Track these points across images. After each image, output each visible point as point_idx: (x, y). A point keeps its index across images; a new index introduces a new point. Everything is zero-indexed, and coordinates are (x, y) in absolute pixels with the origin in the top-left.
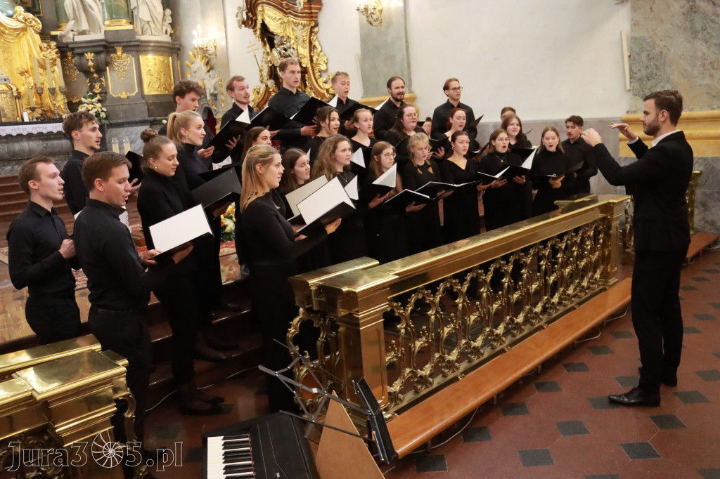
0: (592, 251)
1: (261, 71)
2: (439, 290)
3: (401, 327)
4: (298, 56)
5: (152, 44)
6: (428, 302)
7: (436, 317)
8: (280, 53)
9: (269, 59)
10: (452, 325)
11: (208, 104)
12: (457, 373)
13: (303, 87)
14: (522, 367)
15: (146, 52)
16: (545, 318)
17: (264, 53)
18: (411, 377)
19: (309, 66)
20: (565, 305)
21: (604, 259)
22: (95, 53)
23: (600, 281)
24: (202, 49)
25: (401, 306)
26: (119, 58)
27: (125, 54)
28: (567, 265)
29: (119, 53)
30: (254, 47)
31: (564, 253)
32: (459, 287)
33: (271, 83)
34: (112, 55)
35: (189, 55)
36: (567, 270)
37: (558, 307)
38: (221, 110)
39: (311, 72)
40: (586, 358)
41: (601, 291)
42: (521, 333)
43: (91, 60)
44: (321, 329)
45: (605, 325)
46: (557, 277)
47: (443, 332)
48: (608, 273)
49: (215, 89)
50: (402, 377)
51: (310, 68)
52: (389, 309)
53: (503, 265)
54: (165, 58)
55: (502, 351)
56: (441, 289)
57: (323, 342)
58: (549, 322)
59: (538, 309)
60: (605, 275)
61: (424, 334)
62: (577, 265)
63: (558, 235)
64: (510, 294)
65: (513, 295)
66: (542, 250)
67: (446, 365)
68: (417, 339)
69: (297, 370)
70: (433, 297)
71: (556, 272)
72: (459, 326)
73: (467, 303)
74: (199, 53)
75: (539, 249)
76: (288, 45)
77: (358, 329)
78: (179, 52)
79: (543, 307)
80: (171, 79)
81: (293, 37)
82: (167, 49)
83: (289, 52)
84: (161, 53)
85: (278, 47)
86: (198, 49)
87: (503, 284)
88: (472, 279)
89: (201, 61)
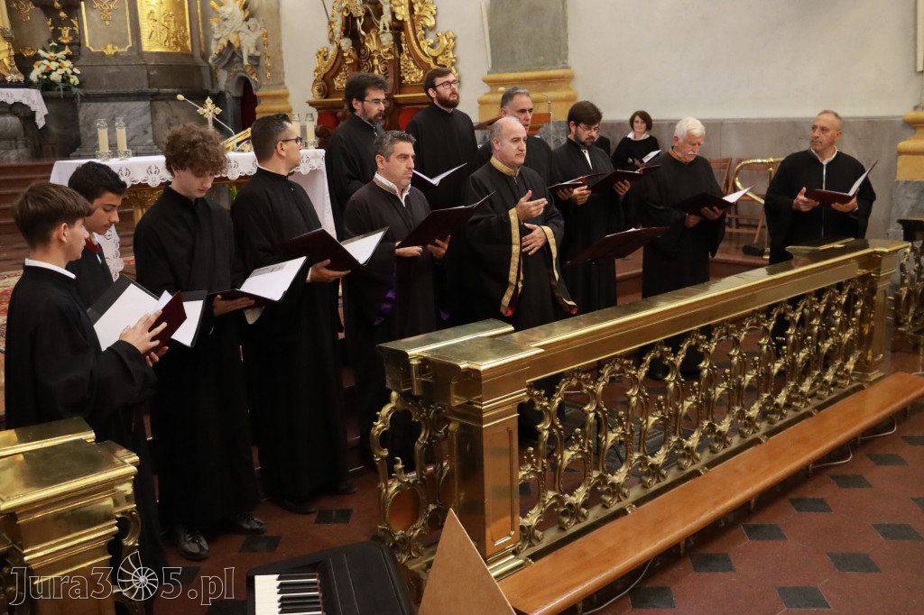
0: (844, 326)
1: (331, 23)
2: (603, 374)
3: (544, 426)
6: (585, 391)
7: (596, 416)
9: (344, 5)
10: (620, 429)
11: (245, 72)
12: (625, 503)
13: (397, 52)
14: (724, 499)
16: (763, 426)
18: (554, 505)
19: (407, 18)
20: (796, 410)
23: (853, 374)
25: (545, 395)
28: (802, 347)
31: (798, 327)
32: (634, 372)
33: (346, 44)
36: (802, 355)
37: (785, 412)
38: (265, 83)
39: (410, 28)
40: (825, 490)
41: (855, 390)
42: (725, 447)
44: (422, 423)
45: (859, 442)
46: (784, 365)
47: (606, 440)
48: (867, 362)
49: (257, 48)
50: (541, 504)
51: (409, 23)
52: (527, 399)
53: (702, 341)
55: (695, 474)
56: (606, 374)
57: (425, 445)
58: (769, 434)
59: (754, 411)
60: (862, 366)
61: (577, 440)
62: (818, 346)
63: (789, 299)
64: (710, 387)
65: (715, 389)
66: (764, 322)
67: (608, 489)
68: (567, 448)
69: (384, 486)
70: (594, 385)
71: (783, 357)
72: (631, 431)
73: (645, 397)
75: (758, 319)
77: (480, 426)
79: (762, 409)
80: (185, 29)
87: (700, 370)
88: (653, 360)
89: (235, 2)
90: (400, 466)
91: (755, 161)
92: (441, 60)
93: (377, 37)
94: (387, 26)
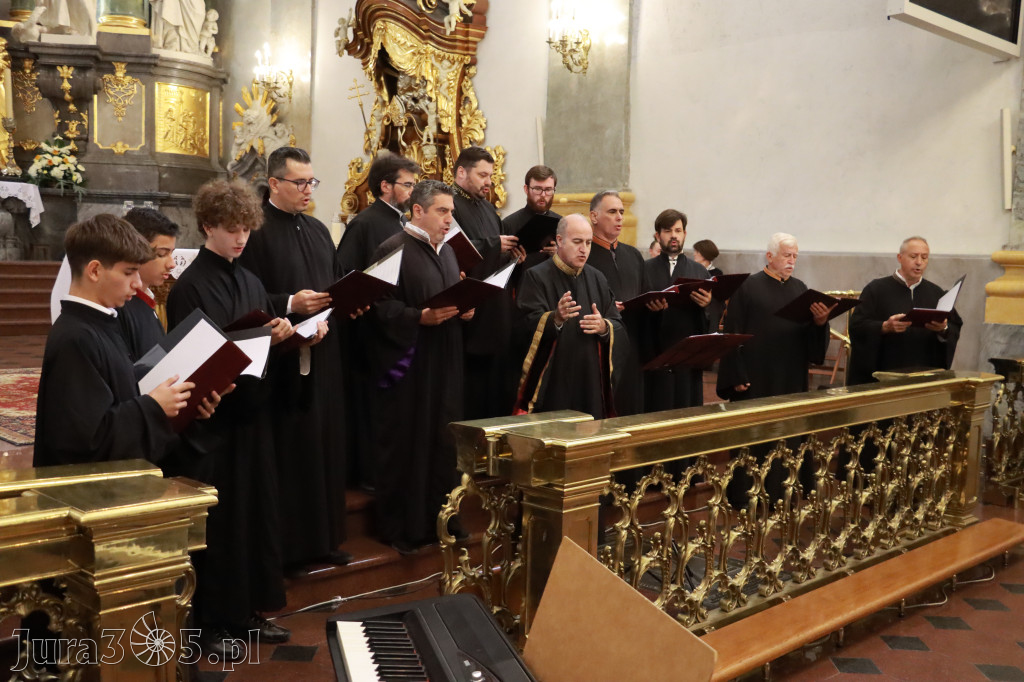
0: (936, 461)
1: (368, 132)
2: (685, 477)
3: (623, 524)
4: (437, 112)
5: (179, 67)
6: (666, 492)
7: (677, 522)
8: (406, 104)
9: (384, 113)
10: (701, 540)
12: (703, 624)
13: (440, 166)
15: (167, 78)
16: (850, 561)
17: (377, 101)
19: (454, 131)
20: (884, 547)
21: (954, 481)
22: (76, 67)
23: (944, 517)
24: (268, 84)
25: (626, 491)
26: (118, 82)
27: (129, 78)
28: (892, 477)
29: (120, 74)
32: (717, 479)
34: (105, 76)
35: (242, 93)
36: (891, 486)
37: (872, 547)
39: (456, 141)
40: (920, 630)
41: (946, 533)
42: (809, 578)
43: (68, 79)
44: (493, 512)
45: (954, 587)
46: (873, 495)
47: (686, 550)
48: (959, 505)
51: (455, 136)
52: (606, 492)
53: (788, 455)
54: (200, 93)
55: (778, 601)
56: (689, 477)
57: (493, 537)
58: (857, 569)
59: (840, 542)
60: (954, 508)
61: (656, 545)
62: (908, 479)
63: (878, 421)
64: (795, 508)
65: (800, 511)
66: (852, 443)
67: (685, 607)
68: (644, 554)
69: (448, 577)
70: (676, 486)
71: (872, 485)
72: (712, 543)
73: (727, 508)
74: (261, 91)
75: (846, 439)
76: (421, 92)
77: (559, 511)
78: (224, 86)
79: (848, 541)
80: (205, 131)
81: (431, 78)
82: (204, 79)
83: (422, 105)
84: (193, 83)
85: (404, 94)
86: (261, 85)
87: (785, 488)
88: (737, 469)
89: (262, 105)
90: (466, 558)
93: (419, 149)
94: (431, 137)
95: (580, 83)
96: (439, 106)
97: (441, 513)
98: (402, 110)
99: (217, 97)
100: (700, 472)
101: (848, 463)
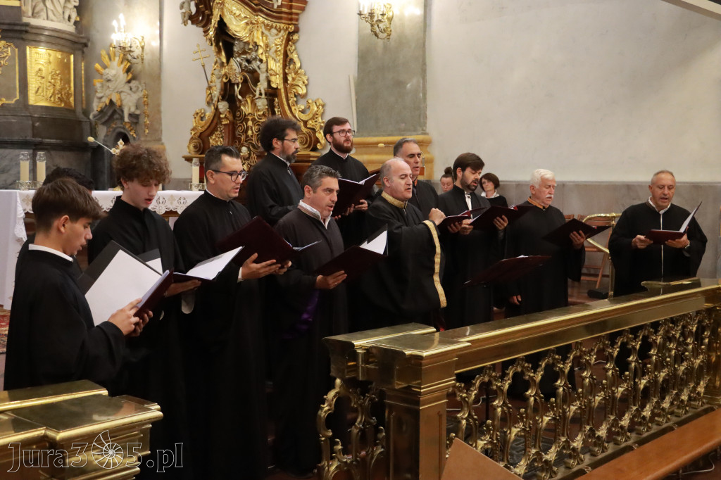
0: (695, 353)
1: (210, 88)
2: (508, 374)
3: (463, 415)
4: (267, 71)
5: (47, 33)
6: (494, 387)
7: (503, 410)
8: (241, 64)
9: (223, 72)
10: (521, 424)
11: (124, 128)
15: (37, 43)
16: (633, 437)
17: (216, 63)
19: (281, 87)
20: (659, 424)
21: (710, 368)
23: (704, 397)
24: (124, 48)
25: (464, 388)
27: (4, 43)
28: (663, 367)
30: (204, 54)
31: (659, 350)
32: (532, 375)
33: (223, 106)
35: (101, 55)
37: (650, 425)
39: (283, 95)
41: (706, 411)
42: (603, 452)
44: (359, 409)
45: (719, 456)
46: (649, 382)
47: (510, 433)
48: (715, 387)
49: (137, 108)
51: (282, 91)
52: (453, 389)
53: (585, 353)
54: (65, 55)
55: (582, 473)
56: (511, 374)
57: (360, 430)
58: (640, 443)
59: (625, 422)
60: (711, 390)
61: (488, 431)
63: (652, 323)
64: (591, 395)
65: (594, 397)
66: (632, 341)
68: (480, 437)
69: (326, 465)
70: (501, 382)
71: (648, 374)
72: (530, 427)
73: (541, 398)
74: (117, 54)
75: (628, 338)
76: (254, 55)
77: (416, 407)
78: (85, 49)
79: (632, 420)
80: (70, 87)
81: (262, 44)
82: (68, 44)
83: (255, 65)
84: (59, 47)
85: (239, 56)
86: (118, 49)
87: (583, 379)
88: (547, 365)
89: (119, 65)
90: (339, 447)
91: (599, 215)
92: (310, 124)
93: (253, 102)
94: (263, 92)
95: (385, 48)
96: (269, 67)
97: (320, 412)
98: (238, 70)
99: (80, 58)
100: (519, 369)
101: (629, 357)
